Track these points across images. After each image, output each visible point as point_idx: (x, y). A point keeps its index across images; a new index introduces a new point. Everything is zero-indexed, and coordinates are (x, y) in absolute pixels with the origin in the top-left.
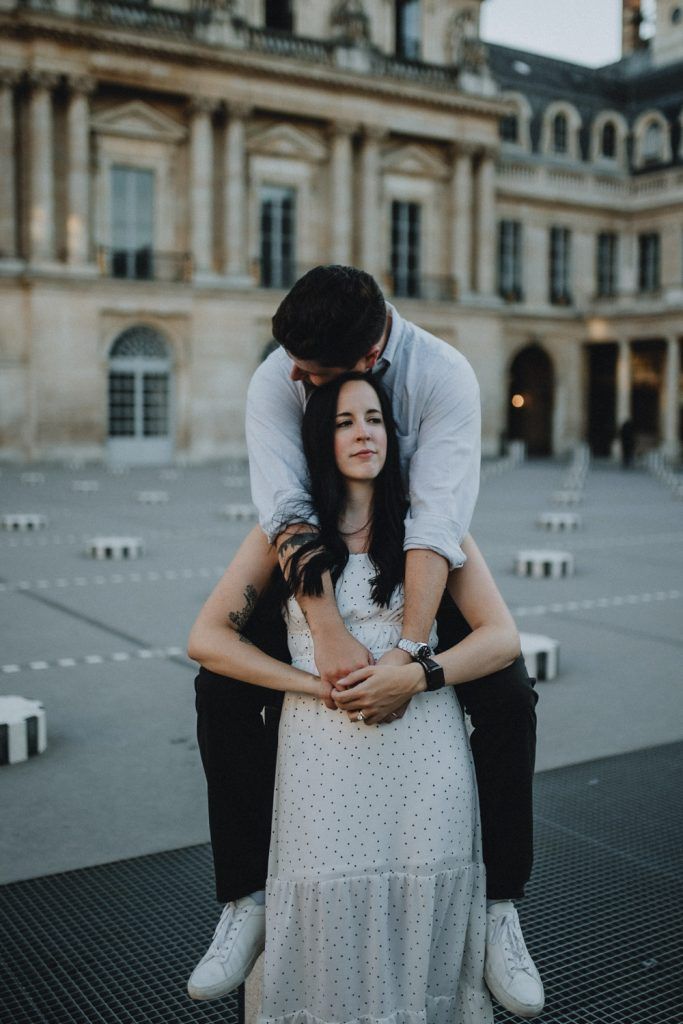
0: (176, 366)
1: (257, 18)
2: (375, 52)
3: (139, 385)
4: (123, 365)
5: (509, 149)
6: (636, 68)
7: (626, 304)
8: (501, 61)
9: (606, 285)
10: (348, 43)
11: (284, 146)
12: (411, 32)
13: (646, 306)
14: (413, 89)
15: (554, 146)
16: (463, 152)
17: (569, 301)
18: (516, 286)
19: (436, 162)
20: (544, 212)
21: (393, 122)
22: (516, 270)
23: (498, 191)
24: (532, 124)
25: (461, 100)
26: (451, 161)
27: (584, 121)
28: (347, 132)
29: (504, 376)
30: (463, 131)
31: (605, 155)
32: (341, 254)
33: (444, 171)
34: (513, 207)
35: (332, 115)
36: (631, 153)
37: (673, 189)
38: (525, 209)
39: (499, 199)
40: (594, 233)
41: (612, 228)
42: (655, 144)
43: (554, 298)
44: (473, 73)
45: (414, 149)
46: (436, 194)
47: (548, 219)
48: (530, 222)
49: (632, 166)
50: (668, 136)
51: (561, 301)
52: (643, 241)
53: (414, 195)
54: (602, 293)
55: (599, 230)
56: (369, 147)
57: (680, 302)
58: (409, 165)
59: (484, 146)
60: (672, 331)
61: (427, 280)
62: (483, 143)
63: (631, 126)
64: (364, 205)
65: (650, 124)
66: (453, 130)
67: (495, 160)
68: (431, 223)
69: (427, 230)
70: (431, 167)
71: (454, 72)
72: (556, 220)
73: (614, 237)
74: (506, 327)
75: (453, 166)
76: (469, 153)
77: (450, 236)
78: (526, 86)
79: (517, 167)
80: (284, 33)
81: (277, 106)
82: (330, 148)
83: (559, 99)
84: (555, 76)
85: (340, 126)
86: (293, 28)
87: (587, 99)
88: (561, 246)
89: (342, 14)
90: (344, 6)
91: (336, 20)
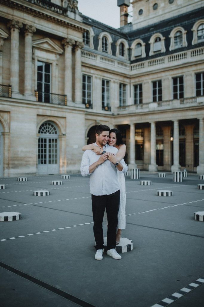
5: (86, 47)
6: (126, 30)
14: (47, 12)
15: (102, 48)
16: (68, 43)
17: (109, 109)
18: (89, 102)
19: (57, 47)
20: (100, 73)
21: (38, 26)
22: (89, 95)
23: (82, 62)
24: (94, 38)
25: (67, 21)
26: (63, 47)
27: (113, 40)
28: (17, 26)
29: (85, 137)
30: (67, 34)
31: (120, 54)
32: (15, 81)
33: (60, 51)
34: (88, 70)
35: (10, 17)
36: (130, 55)
37: (147, 67)
38: (92, 71)
39: (82, 66)
40: (118, 83)
41: (124, 82)
42: (138, 51)
43: (103, 108)
44: (72, 11)
45: (48, 40)
46: (57, 60)
47: (101, 76)
48: (94, 76)
49: (130, 59)
50: (143, 48)
51: (106, 108)
52: (136, 87)
53: (48, 59)
54: (120, 106)
55: (119, 82)
56: (27, 35)
57: (155, 108)
58: (46, 46)
59: (76, 42)
60: (152, 119)
61: (53, 96)
62: (76, 40)
63: (130, 45)
64: (25, 60)
65: (136, 43)
66: (63, 33)
67: (81, 48)
68: (55, 72)
69: (54, 75)
70: (55, 49)
71: (63, 9)
72: (104, 76)
73: (124, 85)
74: (86, 118)
75: (64, 49)
76: (70, 44)
77: (63, 78)
78: (92, 24)
79: (89, 55)
82: (10, 34)
83: (104, 31)
84: (101, 25)
85: (14, 23)
87: (113, 33)
88: (105, 87)
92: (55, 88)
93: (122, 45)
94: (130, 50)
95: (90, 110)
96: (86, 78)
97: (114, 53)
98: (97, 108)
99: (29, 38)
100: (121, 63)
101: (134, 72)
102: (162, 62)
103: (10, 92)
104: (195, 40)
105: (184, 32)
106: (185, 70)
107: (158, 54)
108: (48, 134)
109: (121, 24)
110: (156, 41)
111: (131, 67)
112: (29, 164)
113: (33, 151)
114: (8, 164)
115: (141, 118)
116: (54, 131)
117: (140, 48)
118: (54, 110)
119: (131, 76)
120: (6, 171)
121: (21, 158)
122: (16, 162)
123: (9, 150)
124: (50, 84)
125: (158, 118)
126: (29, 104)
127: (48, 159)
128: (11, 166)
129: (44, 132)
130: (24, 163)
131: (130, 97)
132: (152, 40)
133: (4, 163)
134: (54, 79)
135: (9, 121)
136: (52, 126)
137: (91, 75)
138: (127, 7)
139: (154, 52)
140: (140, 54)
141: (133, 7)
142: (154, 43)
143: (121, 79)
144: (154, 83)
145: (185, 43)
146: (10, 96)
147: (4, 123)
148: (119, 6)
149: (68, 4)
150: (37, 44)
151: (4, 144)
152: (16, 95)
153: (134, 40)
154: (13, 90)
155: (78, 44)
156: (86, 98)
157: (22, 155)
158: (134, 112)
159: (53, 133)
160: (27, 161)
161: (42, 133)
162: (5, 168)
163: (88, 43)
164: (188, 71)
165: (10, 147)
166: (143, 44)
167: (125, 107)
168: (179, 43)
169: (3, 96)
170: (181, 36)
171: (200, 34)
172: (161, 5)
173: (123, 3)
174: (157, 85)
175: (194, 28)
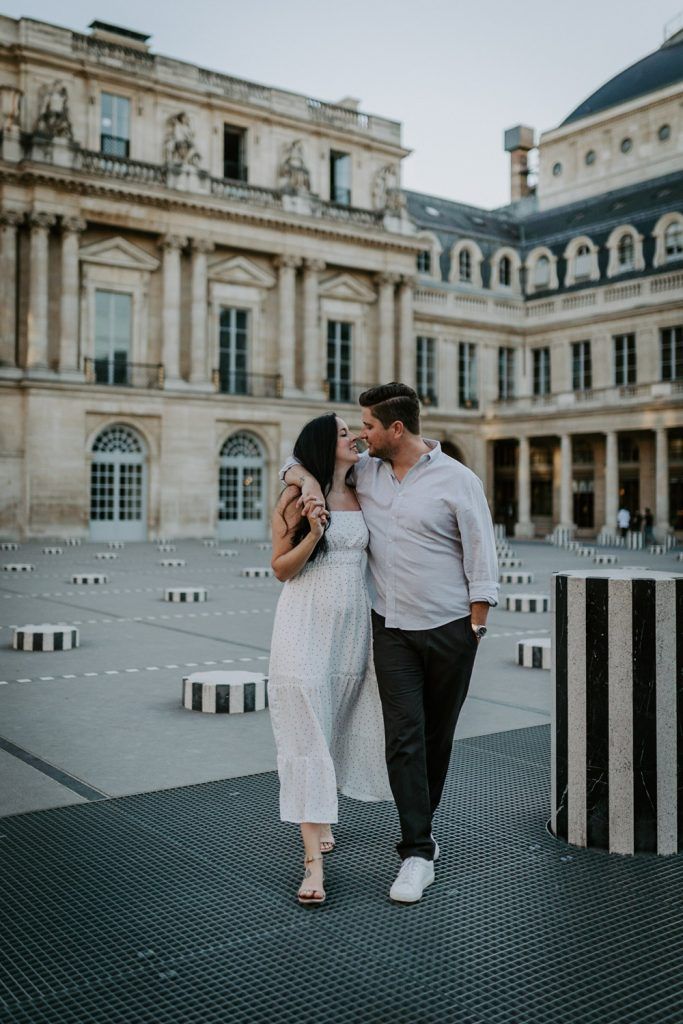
0: (148, 460)
1: (218, 171)
2: (315, 198)
3: (117, 475)
4: (103, 458)
5: (424, 277)
6: (524, 212)
7: (523, 407)
8: (417, 205)
9: (505, 392)
10: (293, 192)
11: (240, 276)
12: (342, 182)
13: (541, 408)
14: (345, 229)
15: (458, 275)
16: (385, 281)
17: (474, 404)
18: (430, 392)
19: (363, 289)
20: (453, 330)
21: (328, 256)
22: (430, 378)
23: (415, 313)
24: (440, 257)
25: (382, 238)
26: (376, 288)
27: (483, 255)
28: (291, 264)
30: (385, 264)
31: (500, 283)
32: (287, 366)
33: (370, 296)
34: (427, 326)
35: (278, 250)
36: (523, 281)
37: (560, 311)
38: (437, 328)
39: (415, 319)
40: (494, 348)
41: (510, 343)
42: (542, 273)
43: (462, 402)
44: (393, 216)
45: (346, 278)
47: (456, 335)
48: (441, 338)
49: (523, 291)
50: (553, 267)
51: (468, 404)
52: (536, 354)
53: (346, 316)
54: (501, 397)
55: (498, 345)
56: (309, 276)
57: (569, 404)
58: (342, 291)
59: (402, 276)
60: (563, 429)
61: (357, 388)
62: (402, 273)
63: (523, 259)
64: (306, 324)
65: (538, 256)
66: (377, 262)
67: (413, 288)
68: (360, 339)
69: (357, 345)
70: (358, 293)
71: (376, 215)
72: (463, 336)
73: (511, 351)
75: (378, 293)
76: (391, 281)
77: (376, 350)
78: (436, 226)
79: (429, 293)
80: (239, 183)
81: (234, 242)
82: (277, 277)
83: (463, 237)
84: (459, 218)
85: (285, 259)
86: (246, 179)
87: (486, 237)
88: (467, 358)
89: (287, 168)
90: (288, 161)
91: (281, 173)
92: (361, 372)
93: (506, 261)
94: (523, 270)
95: (432, 410)
96: (424, 345)
97: (486, 283)
98: (448, 404)
99: (311, 282)
100: (503, 303)
101: (533, 321)
102: (592, 300)
103: (280, 387)
104: (660, 257)
105: (637, 238)
106: (638, 321)
107: (584, 284)
109: (512, 195)
110: (580, 253)
111: (527, 308)
115: (543, 426)
117: (545, 268)
119: (525, 329)
124: (351, 362)
125: (576, 427)
131: (525, 373)
132: (570, 252)
134: (357, 353)
137: (435, 336)
138: (525, 152)
139: (576, 278)
140: (545, 281)
141: (540, 156)
142: (575, 258)
143: (503, 337)
144: (576, 347)
145: (638, 262)
146: (280, 395)
147: (270, 444)
148: (506, 150)
149: (387, 201)
150: (326, 290)
151: (269, 482)
152: (289, 392)
153: (534, 247)
154: (284, 384)
155: (406, 280)
156: (425, 385)
158: (526, 412)
163: (427, 267)
164: (646, 325)
166: (553, 258)
167: (511, 399)
168: (628, 260)
169: (267, 395)
170: (631, 247)
171: (671, 242)
172: (604, 155)
173: (518, 144)
174: (582, 351)
175: (658, 231)
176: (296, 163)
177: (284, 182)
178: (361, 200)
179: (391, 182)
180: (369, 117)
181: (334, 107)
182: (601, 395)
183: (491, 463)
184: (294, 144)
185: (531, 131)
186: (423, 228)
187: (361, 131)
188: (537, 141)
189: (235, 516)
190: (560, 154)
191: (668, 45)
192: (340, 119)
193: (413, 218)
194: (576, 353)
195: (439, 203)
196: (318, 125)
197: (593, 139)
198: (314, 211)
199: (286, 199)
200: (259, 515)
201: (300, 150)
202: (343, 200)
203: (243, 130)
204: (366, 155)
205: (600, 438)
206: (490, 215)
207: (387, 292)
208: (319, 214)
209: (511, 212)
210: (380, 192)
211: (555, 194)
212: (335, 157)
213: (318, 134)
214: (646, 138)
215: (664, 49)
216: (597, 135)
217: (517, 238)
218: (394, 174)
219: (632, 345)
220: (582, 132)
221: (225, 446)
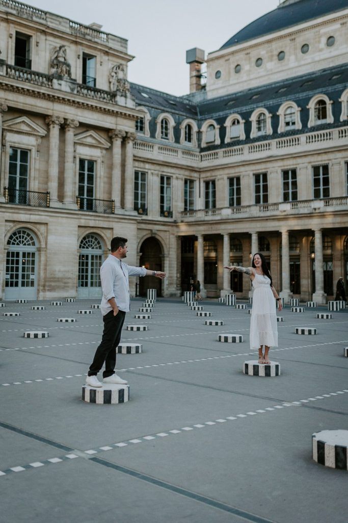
1: (11, 61)
2: (73, 81)
5: (140, 134)
6: (198, 99)
7: (200, 216)
8: (136, 91)
9: (188, 208)
10: (60, 78)
11: (24, 128)
12: (90, 73)
13: (210, 218)
14: (92, 102)
15: (161, 134)
16: (116, 135)
17: (170, 214)
18: (143, 206)
19: (103, 141)
20: (157, 168)
21: (81, 118)
22: (143, 197)
23: (134, 156)
24: (150, 123)
25: (116, 109)
26: (111, 140)
27: (175, 122)
28: (57, 122)
29: (137, 253)
30: (116, 124)
31: (186, 140)
32: (53, 187)
33: (108, 145)
34: (142, 165)
35: (49, 113)
36: (199, 140)
37: (222, 159)
38: (147, 166)
39: (134, 160)
40: (182, 179)
41: (191, 177)
42: (210, 135)
43: (162, 212)
44: (122, 96)
45: (92, 133)
46: (103, 157)
47: (159, 171)
48: (150, 172)
49: (199, 145)
50: (217, 131)
51: (166, 214)
52: (207, 184)
53: (91, 156)
54: (186, 209)
55: (184, 177)
56: (69, 130)
57: (228, 215)
58: (89, 140)
59: (127, 133)
60: (225, 230)
61: (98, 202)
62: (127, 131)
63: (199, 127)
64: (66, 161)
65: (208, 125)
66: (112, 123)
67: (133, 140)
68: (100, 171)
69: (98, 175)
70: (100, 143)
71: (111, 94)
72: (163, 172)
73: (192, 182)
74: (139, 227)
75: (111, 143)
76: (120, 136)
77: (110, 178)
78: (147, 104)
79: (143, 145)
80: (25, 69)
81: (20, 106)
82: (48, 130)
83: (163, 111)
84: (161, 100)
85: (54, 119)
86: (30, 67)
87: (177, 112)
88: (165, 186)
89: (55, 62)
90: (57, 58)
91: (52, 66)
92: (100, 192)
93: (189, 127)
94: (199, 133)
95: (144, 217)
96: (140, 177)
97: (177, 140)
98: (154, 214)
99: (70, 134)
100: (187, 152)
101: (205, 164)
102: (241, 152)
103: (48, 200)
104: (281, 127)
105: (268, 115)
106: (269, 165)
107: (236, 142)
108: (90, 249)
109: (191, 89)
110: (234, 123)
111: (201, 156)
112: (68, 287)
113: (73, 270)
114: (44, 286)
115: (212, 228)
116: (98, 246)
117: (213, 132)
118: (99, 220)
119: (200, 169)
120: (41, 293)
121: (58, 278)
122: (53, 284)
123: (45, 269)
124: (94, 186)
125: (233, 229)
126: (69, 213)
127: (89, 281)
128: (47, 288)
129: (85, 247)
130: (62, 284)
131: (200, 197)
132: (228, 123)
133: (39, 285)
134: (98, 180)
135: (45, 234)
136: (96, 239)
137: (146, 171)
138: (199, 65)
139: (231, 138)
140: (213, 140)
141: (208, 67)
142: (231, 126)
143: (187, 173)
144: (231, 180)
145: (269, 130)
146: (48, 205)
147: (41, 237)
148: (187, 63)
149: (118, 86)
150: (79, 140)
151: (40, 261)
152: (54, 204)
153: (206, 119)
154: (51, 198)
155: (129, 135)
156: (139, 202)
157: (59, 275)
158: (202, 219)
159: (97, 248)
160: (65, 283)
161: (83, 247)
162: (40, 291)
163: (142, 129)
164: (273, 167)
165: (46, 265)
166: (217, 126)
167: (192, 211)
168: (262, 129)
169: (40, 206)
170: (264, 121)
171: (288, 119)
172: (246, 67)
173: (194, 59)
174: (235, 182)
175: (281, 112)
176: (62, 60)
177: (53, 70)
178: (102, 85)
179: (121, 75)
180: (107, 34)
181: (87, 28)
182: (248, 209)
183: (180, 251)
184: (60, 48)
185: (203, 52)
186: (140, 105)
187: (102, 43)
188: (206, 58)
189: (17, 285)
190: (220, 65)
191: (281, 6)
192: (89, 35)
193: (134, 98)
194: (231, 184)
195: (148, 90)
196: (76, 36)
197: (239, 58)
198: (72, 90)
199: (55, 81)
200: (32, 284)
201: (65, 52)
202: (91, 84)
203: (29, 37)
204: (105, 58)
205: (248, 236)
206: (178, 100)
207: (118, 143)
208: (75, 92)
209: (191, 99)
210: (113, 80)
211: (216, 90)
212: (86, 58)
213: (76, 43)
214: (271, 58)
215: (279, 9)
216: (241, 55)
217: (196, 114)
218: (123, 70)
219: (265, 179)
220: (233, 53)
221: (11, 237)
